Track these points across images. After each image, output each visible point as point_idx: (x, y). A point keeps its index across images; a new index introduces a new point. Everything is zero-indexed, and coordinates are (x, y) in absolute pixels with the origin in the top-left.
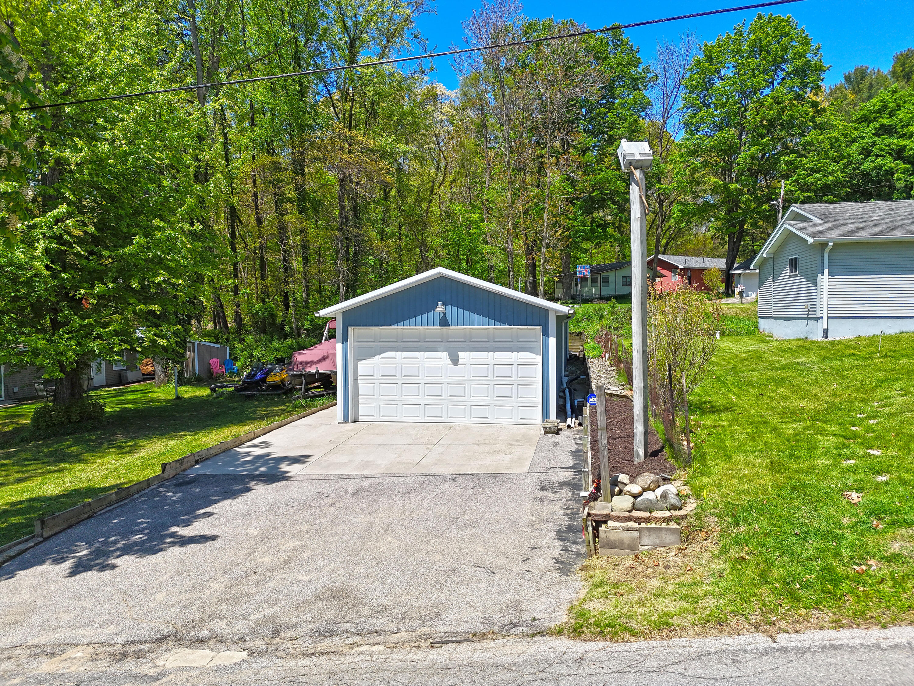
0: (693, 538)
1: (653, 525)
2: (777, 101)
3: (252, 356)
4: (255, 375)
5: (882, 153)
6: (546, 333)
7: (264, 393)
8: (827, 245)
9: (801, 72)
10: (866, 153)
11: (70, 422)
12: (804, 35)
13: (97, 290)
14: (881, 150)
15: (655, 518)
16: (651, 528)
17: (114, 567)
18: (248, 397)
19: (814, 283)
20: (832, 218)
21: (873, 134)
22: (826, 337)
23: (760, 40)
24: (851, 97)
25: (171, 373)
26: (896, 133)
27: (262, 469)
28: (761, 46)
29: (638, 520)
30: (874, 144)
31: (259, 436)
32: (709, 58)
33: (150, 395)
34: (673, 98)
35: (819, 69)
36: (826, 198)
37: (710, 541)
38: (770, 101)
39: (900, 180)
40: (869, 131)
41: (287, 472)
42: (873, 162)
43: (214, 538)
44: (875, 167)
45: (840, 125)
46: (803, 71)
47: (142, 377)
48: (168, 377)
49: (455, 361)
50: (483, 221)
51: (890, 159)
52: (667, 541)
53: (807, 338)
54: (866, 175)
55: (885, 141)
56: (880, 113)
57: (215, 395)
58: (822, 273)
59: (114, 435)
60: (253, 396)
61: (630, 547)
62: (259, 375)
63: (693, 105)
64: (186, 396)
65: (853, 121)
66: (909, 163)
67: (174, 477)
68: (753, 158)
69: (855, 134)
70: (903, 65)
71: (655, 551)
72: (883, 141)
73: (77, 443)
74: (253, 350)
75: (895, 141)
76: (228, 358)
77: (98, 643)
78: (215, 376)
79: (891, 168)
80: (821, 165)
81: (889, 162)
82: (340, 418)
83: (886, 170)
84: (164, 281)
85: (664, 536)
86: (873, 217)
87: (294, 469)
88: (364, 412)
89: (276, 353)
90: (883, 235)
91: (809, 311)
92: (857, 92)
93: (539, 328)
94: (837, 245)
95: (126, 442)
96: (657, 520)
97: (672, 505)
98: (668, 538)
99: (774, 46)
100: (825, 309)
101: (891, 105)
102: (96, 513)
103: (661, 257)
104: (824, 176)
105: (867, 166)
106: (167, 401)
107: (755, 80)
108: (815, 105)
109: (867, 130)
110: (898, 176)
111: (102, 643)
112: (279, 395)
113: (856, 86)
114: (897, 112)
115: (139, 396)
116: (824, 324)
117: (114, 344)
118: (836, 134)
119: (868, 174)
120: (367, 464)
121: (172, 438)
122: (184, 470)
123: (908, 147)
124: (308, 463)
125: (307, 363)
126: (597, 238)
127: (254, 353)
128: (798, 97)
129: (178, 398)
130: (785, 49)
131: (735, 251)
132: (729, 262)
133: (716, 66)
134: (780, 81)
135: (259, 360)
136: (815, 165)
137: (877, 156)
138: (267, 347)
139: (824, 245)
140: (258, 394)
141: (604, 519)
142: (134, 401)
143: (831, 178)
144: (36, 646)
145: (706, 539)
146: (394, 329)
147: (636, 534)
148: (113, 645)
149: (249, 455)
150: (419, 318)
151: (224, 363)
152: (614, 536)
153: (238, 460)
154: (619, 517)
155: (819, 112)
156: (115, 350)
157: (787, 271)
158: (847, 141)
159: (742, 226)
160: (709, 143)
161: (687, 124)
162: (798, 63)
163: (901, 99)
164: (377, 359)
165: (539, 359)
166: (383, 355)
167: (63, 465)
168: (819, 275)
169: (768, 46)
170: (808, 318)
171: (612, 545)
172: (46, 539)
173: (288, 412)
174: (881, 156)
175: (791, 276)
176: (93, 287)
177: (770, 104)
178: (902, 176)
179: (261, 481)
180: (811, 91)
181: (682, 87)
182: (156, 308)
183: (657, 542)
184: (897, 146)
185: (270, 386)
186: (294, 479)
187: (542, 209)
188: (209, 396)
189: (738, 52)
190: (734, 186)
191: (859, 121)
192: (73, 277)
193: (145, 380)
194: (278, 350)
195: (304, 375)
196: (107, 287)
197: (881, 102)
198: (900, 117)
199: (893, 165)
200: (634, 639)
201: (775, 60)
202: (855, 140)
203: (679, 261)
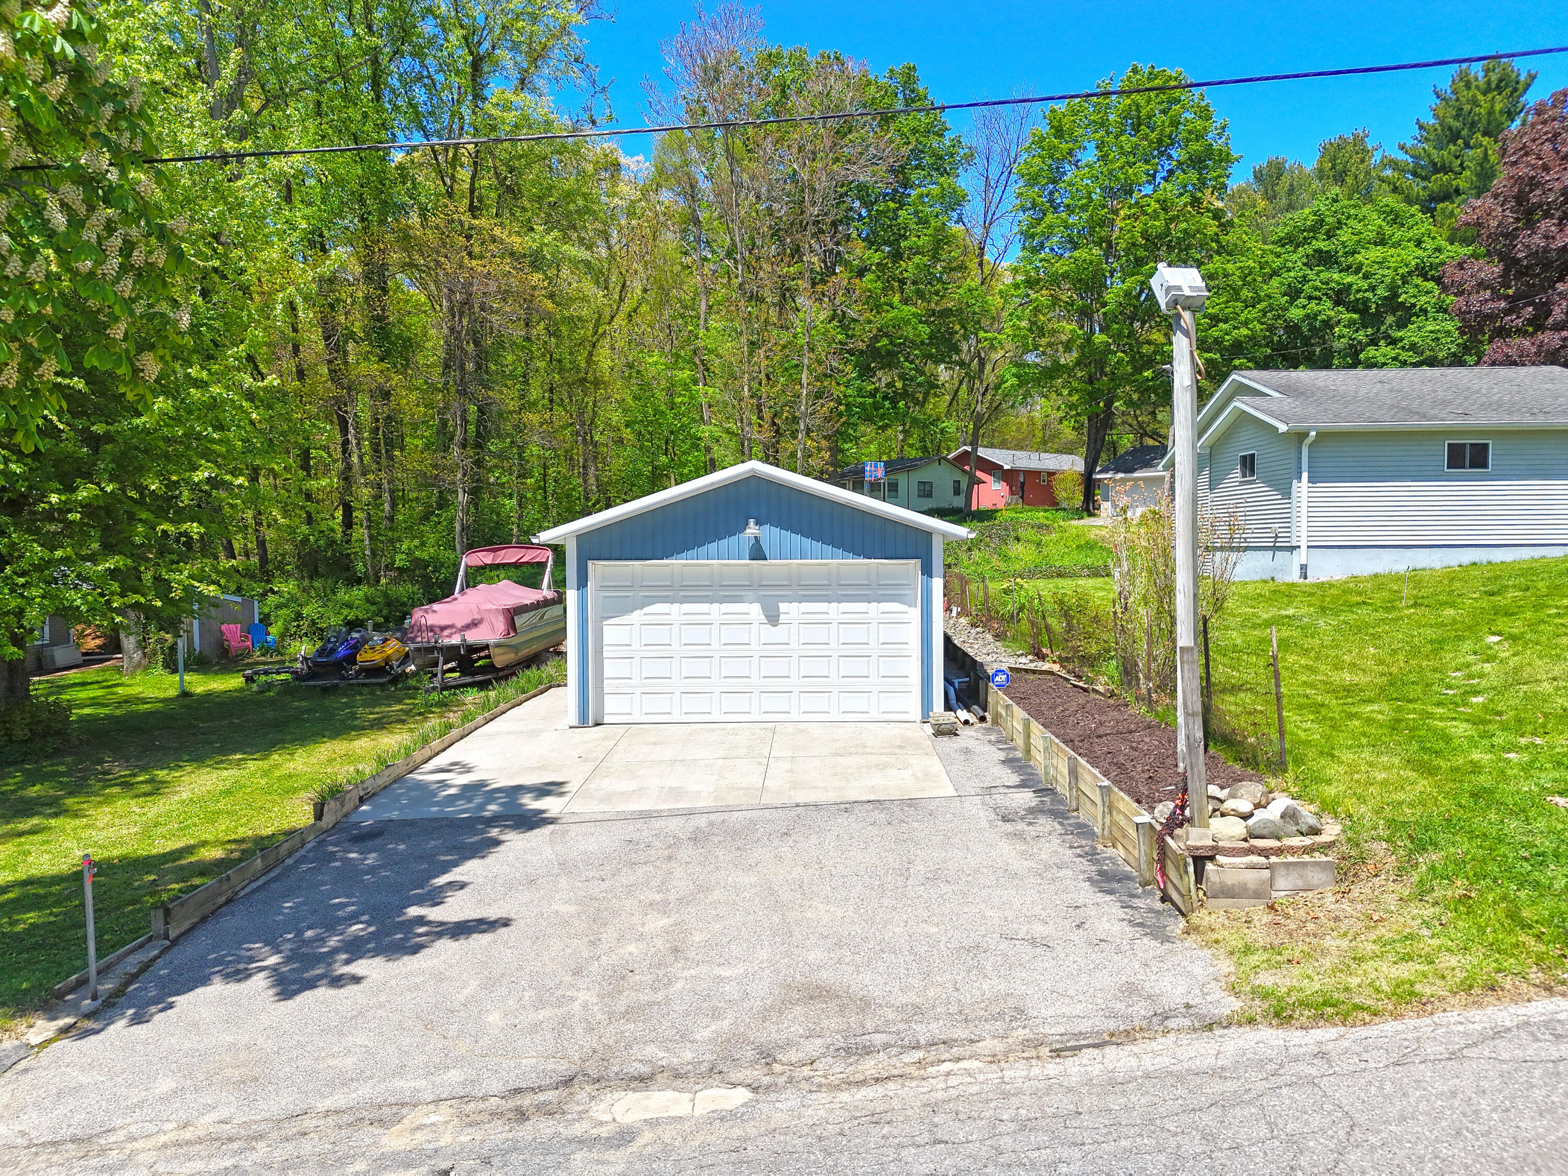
0: (1355, 875)
1: (1291, 859)
2: (1164, 205)
3: (299, 616)
4: (333, 651)
5: (1317, 293)
6: (927, 571)
7: (354, 681)
8: (1307, 435)
9: (1198, 162)
10: (1293, 293)
11: (11, 741)
12: (1203, 104)
13: (82, 494)
14: (1316, 289)
15: (1292, 847)
16: (1290, 864)
17: (356, 979)
18: (325, 690)
19: (1286, 493)
20: (1302, 394)
21: (1304, 264)
22: (1306, 578)
23: (1138, 106)
24: (1262, 204)
25: (154, 649)
26: (1336, 262)
27: (493, 807)
28: (1139, 117)
29: (1265, 853)
30: (1305, 279)
31: (438, 754)
32: (1059, 132)
33: (120, 690)
34: (999, 191)
35: (1225, 159)
36: (1237, 362)
37: (1383, 877)
38: (1155, 205)
39: (1343, 337)
40: (1297, 257)
41: (543, 811)
42: (1304, 307)
43: (505, 923)
44: (1307, 316)
45: (1257, 247)
46: (1201, 161)
47: (82, 659)
48: (149, 657)
49: (773, 619)
50: (696, 382)
51: (1329, 304)
52: (1315, 881)
53: (1273, 579)
54: (1292, 329)
55: (1321, 275)
56: (1314, 231)
57: (254, 687)
58: (1299, 479)
59: (101, 762)
60: (335, 687)
61: (1257, 895)
62: (342, 651)
63: (1034, 206)
64: (199, 690)
65: (1273, 243)
66: (1355, 312)
67: (334, 826)
68: (1127, 294)
69: (1278, 263)
70: (1333, 160)
71: (1297, 898)
72: (1317, 274)
73: (32, 778)
74: (301, 605)
75: (1336, 276)
76: (257, 621)
77: (454, 1098)
78: (232, 654)
79: (1330, 319)
80: (1231, 310)
81: (1326, 309)
82: (573, 719)
83: (1323, 321)
84: (209, 479)
85: (1310, 874)
86: (1361, 394)
87: (550, 805)
88: (613, 707)
89: (345, 612)
90: (1388, 422)
91: (1277, 537)
92: (1271, 197)
93: (918, 562)
94: (1322, 436)
95: (135, 775)
96: (1292, 850)
97: (1310, 827)
98: (1316, 877)
99: (1159, 119)
100: (1304, 534)
101: (1330, 220)
102: (236, 893)
103: (982, 452)
104: (1235, 328)
105: (1295, 313)
106: (164, 700)
107: (1130, 171)
108: (1217, 215)
109: (1294, 257)
110: (1340, 331)
111: (462, 1097)
112: (382, 684)
113: (1270, 187)
114: (1338, 232)
115: (100, 693)
116: (1302, 556)
117: (112, 594)
118: (1251, 262)
119: (1296, 327)
120: (677, 793)
121: (217, 766)
122: (346, 815)
123: (1355, 287)
124: (570, 795)
125: (443, 628)
126: (882, 417)
127: (305, 612)
128: (1196, 202)
129: (185, 694)
130: (1175, 123)
131: (1099, 442)
132: (1090, 460)
133: (1071, 145)
134: (1165, 174)
135: (314, 623)
136: (1221, 310)
137: (1310, 298)
138: (329, 600)
139: (1303, 435)
140: (342, 684)
141: (1210, 853)
142: (94, 702)
143: (1244, 331)
144: (337, 1112)
145: (1376, 876)
146: (667, 565)
147: (1266, 873)
148: (484, 1098)
149: (450, 786)
150: (713, 547)
151: (249, 630)
152: (1231, 878)
153: (435, 795)
154: (1234, 849)
155: (1226, 226)
156: (115, 605)
157: (1237, 474)
158: (1265, 274)
159: (1109, 404)
160: (1061, 267)
161: (1027, 235)
162: (1195, 148)
163: (1343, 214)
164: (636, 616)
165: (915, 614)
166: (646, 610)
167: (35, 821)
168: (1295, 481)
169: (1150, 117)
170: (1275, 549)
171: (1229, 892)
172: (175, 942)
173: (420, 714)
174: (1316, 298)
175: (1242, 483)
176: (73, 490)
177: (1155, 211)
178: (1345, 331)
179: (507, 826)
180: (1212, 193)
181: (1013, 177)
182: (195, 529)
183: (1300, 883)
184: (1339, 284)
185: (362, 670)
186: (564, 821)
187: (797, 366)
188: (241, 690)
189: (1103, 124)
190: (1100, 338)
191: (1281, 242)
192: (30, 469)
193: (86, 663)
194: (349, 606)
195: (441, 649)
196: (102, 489)
197: (1315, 215)
198: (1343, 239)
199: (1333, 313)
200: (1377, 1019)
201: (1160, 141)
202: (1275, 273)
203: (1004, 458)
